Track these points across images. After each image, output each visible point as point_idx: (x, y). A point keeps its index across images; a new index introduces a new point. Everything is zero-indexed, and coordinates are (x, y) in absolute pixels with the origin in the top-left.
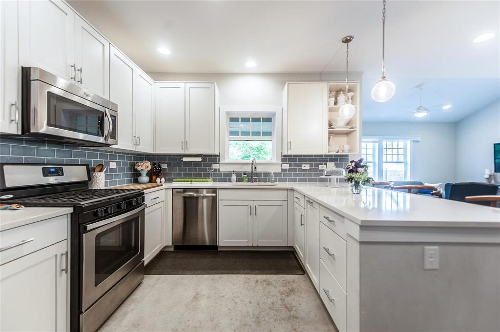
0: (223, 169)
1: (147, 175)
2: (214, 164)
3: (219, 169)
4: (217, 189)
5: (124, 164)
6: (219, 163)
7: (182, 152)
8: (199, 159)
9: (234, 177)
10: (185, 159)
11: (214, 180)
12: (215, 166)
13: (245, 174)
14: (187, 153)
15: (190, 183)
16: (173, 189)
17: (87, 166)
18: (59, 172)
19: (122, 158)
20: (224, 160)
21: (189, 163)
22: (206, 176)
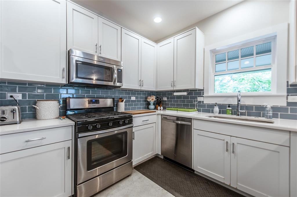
0: (207, 101)
1: (154, 104)
2: (198, 97)
3: (203, 102)
4: (192, 119)
5: (141, 98)
6: (203, 97)
7: (171, 89)
8: (185, 94)
9: (216, 109)
10: (175, 94)
11: (199, 111)
12: (200, 99)
13: (229, 107)
14: (175, 89)
15: (176, 111)
16: (162, 115)
17: (113, 99)
18: (97, 102)
19: (138, 94)
20: (208, 94)
21: (179, 97)
22: (192, 107)
